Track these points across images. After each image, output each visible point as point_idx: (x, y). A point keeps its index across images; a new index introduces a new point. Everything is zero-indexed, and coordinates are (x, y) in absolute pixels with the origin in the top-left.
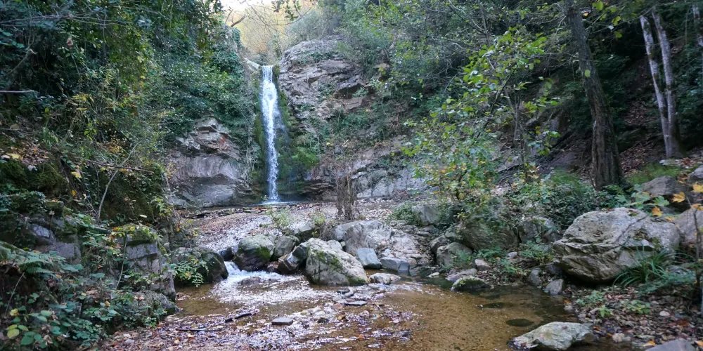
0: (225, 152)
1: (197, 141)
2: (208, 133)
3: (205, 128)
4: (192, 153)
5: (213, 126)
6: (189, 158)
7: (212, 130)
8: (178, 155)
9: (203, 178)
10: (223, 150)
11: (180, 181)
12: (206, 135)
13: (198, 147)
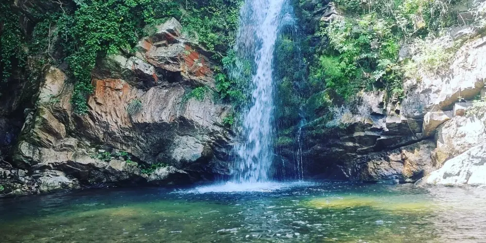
0: (194, 78)
1: (148, 60)
2: (165, 45)
3: (160, 37)
4: (142, 81)
5: (171, 31)
6: (140, 91)
7: (169, 39)
8: (120, 87)
9: (155, 124)
10: (190, 73)
11: (122, 130)
12: (162, 49)
13: (150, 71)
